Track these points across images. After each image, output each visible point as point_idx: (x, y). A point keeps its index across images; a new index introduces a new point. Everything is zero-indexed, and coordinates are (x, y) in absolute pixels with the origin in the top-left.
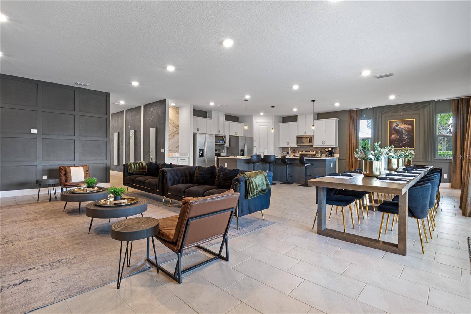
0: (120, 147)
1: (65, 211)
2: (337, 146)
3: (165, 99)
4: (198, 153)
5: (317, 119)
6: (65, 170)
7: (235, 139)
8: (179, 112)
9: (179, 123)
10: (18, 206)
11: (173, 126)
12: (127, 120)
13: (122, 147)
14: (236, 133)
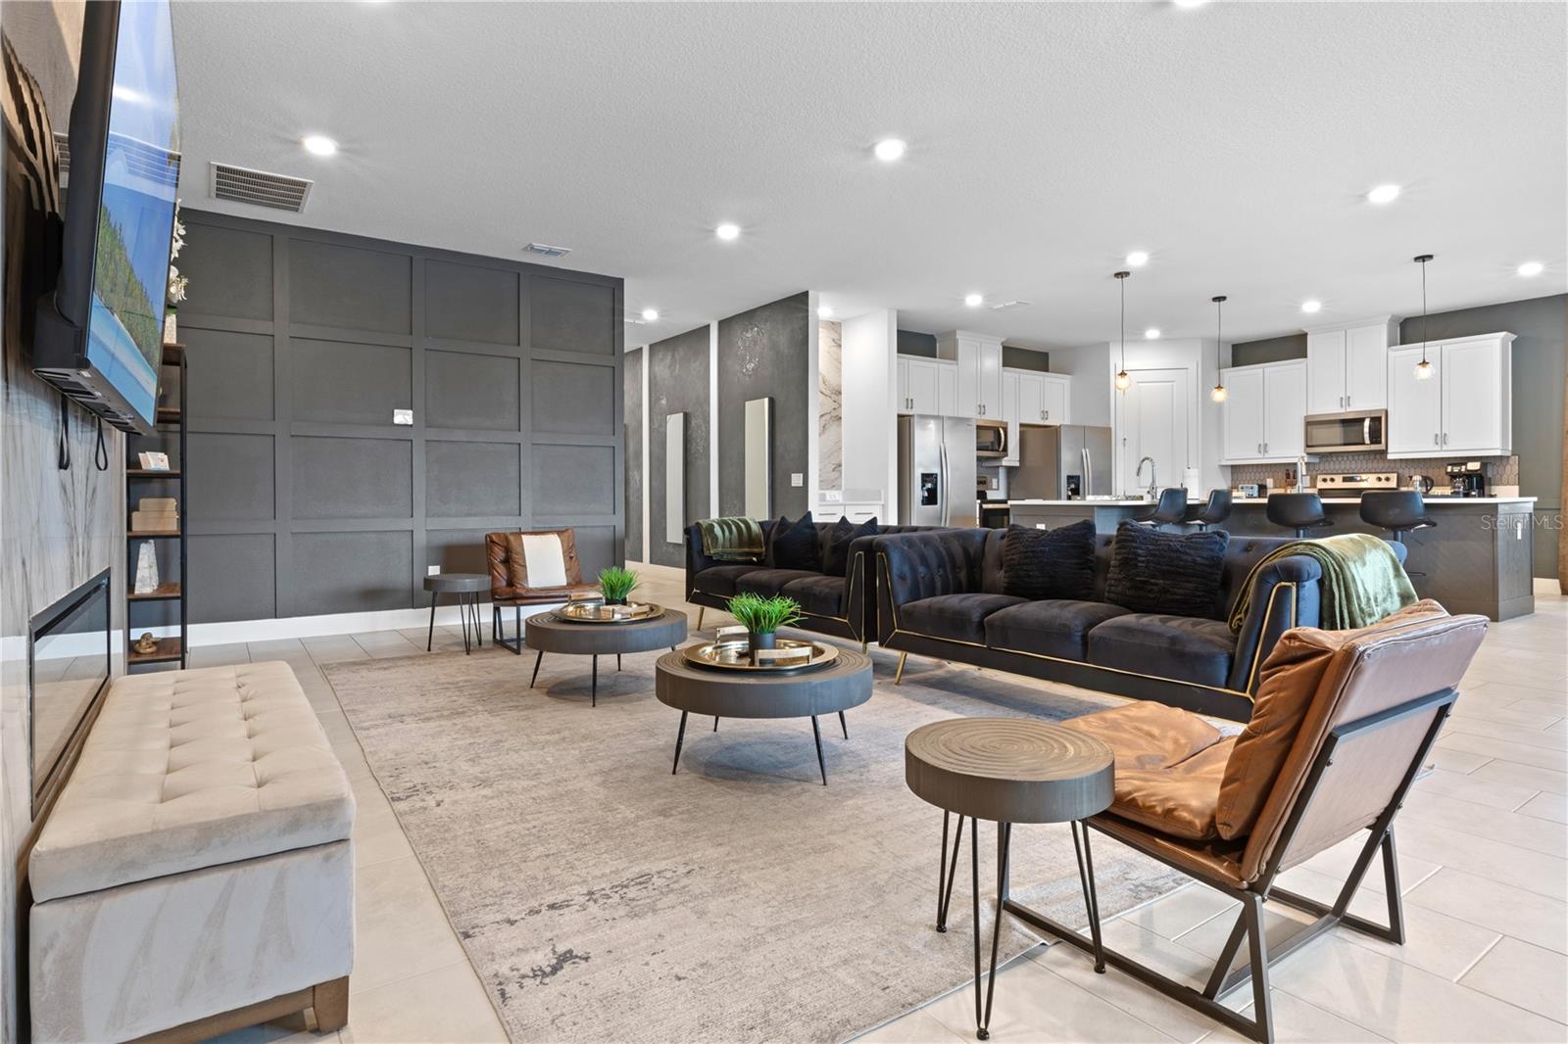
0: (631, 473)
1: (538, 688)
2: (1509, 454)
3: (807, 292)
4: (918, 493)
5: (1402, 344)
6: (505, 544)
7: (1043, 438)
8: (840, 340)
9: (840, 382)
10: (378, 666)
11: (822, 393)
12: (655, 378)
13: (636, 473)
14: (1045, 414)
